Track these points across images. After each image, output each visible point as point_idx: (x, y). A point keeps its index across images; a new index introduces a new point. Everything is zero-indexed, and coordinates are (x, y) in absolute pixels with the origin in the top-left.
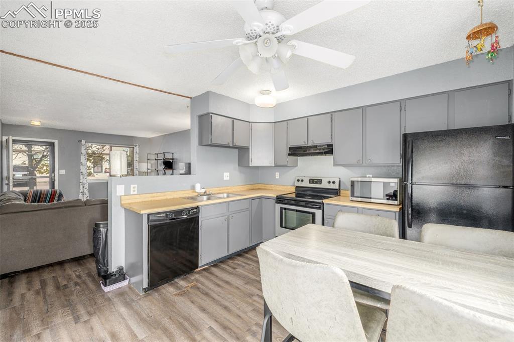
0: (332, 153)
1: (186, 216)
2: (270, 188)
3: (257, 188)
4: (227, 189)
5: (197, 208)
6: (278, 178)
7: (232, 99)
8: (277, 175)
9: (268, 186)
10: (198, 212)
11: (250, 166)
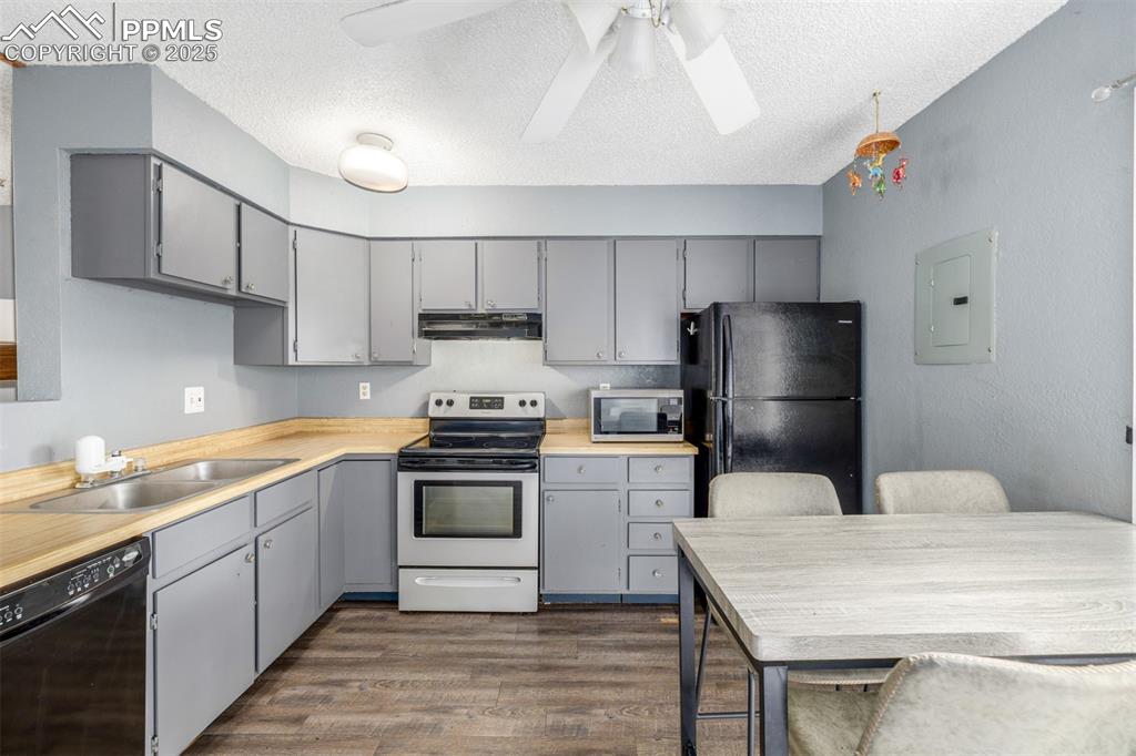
0: (540, 335)
1: (83, 598)
2: (342, 429)
3: (292, 430)
4: (199, 446)
5: (142, 542)
6: (368, 397)
7: (238, 131)
8: (365, 390)
9: (331, 422)
10: (142, 563)
11: (291, 361)
